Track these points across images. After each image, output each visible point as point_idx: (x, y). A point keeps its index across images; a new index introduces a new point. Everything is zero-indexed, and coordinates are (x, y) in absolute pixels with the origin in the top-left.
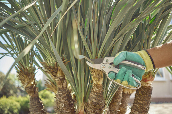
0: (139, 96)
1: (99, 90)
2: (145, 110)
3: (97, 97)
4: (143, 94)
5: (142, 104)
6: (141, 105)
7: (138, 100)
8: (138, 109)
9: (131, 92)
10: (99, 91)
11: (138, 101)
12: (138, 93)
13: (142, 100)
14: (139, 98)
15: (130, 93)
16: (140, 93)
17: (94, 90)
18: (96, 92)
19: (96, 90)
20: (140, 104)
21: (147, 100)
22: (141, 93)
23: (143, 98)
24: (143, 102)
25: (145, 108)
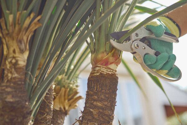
0: (96, 94)
1: (19, 77)
2: (107, 118)
3: (16, 91)
4: (102, 90)
5: (102, 108)
6: (101, 110)
7: (95, 100)
8: (94, 118)
9: (67, 108)
10: (20, 80)
11: (95, 103)
12: (94, 87)
13: (101, 100)
14: (96, 97)
15: (64, 108)
16: (97, 88)
17: (10, 78)
18: (13, 81)
19: (14, 76)
20: (98, 108)
21: (110, 100)
22: (98, 86)
23: (103, 97)
24: (104, 104)
25: (107, 116)
